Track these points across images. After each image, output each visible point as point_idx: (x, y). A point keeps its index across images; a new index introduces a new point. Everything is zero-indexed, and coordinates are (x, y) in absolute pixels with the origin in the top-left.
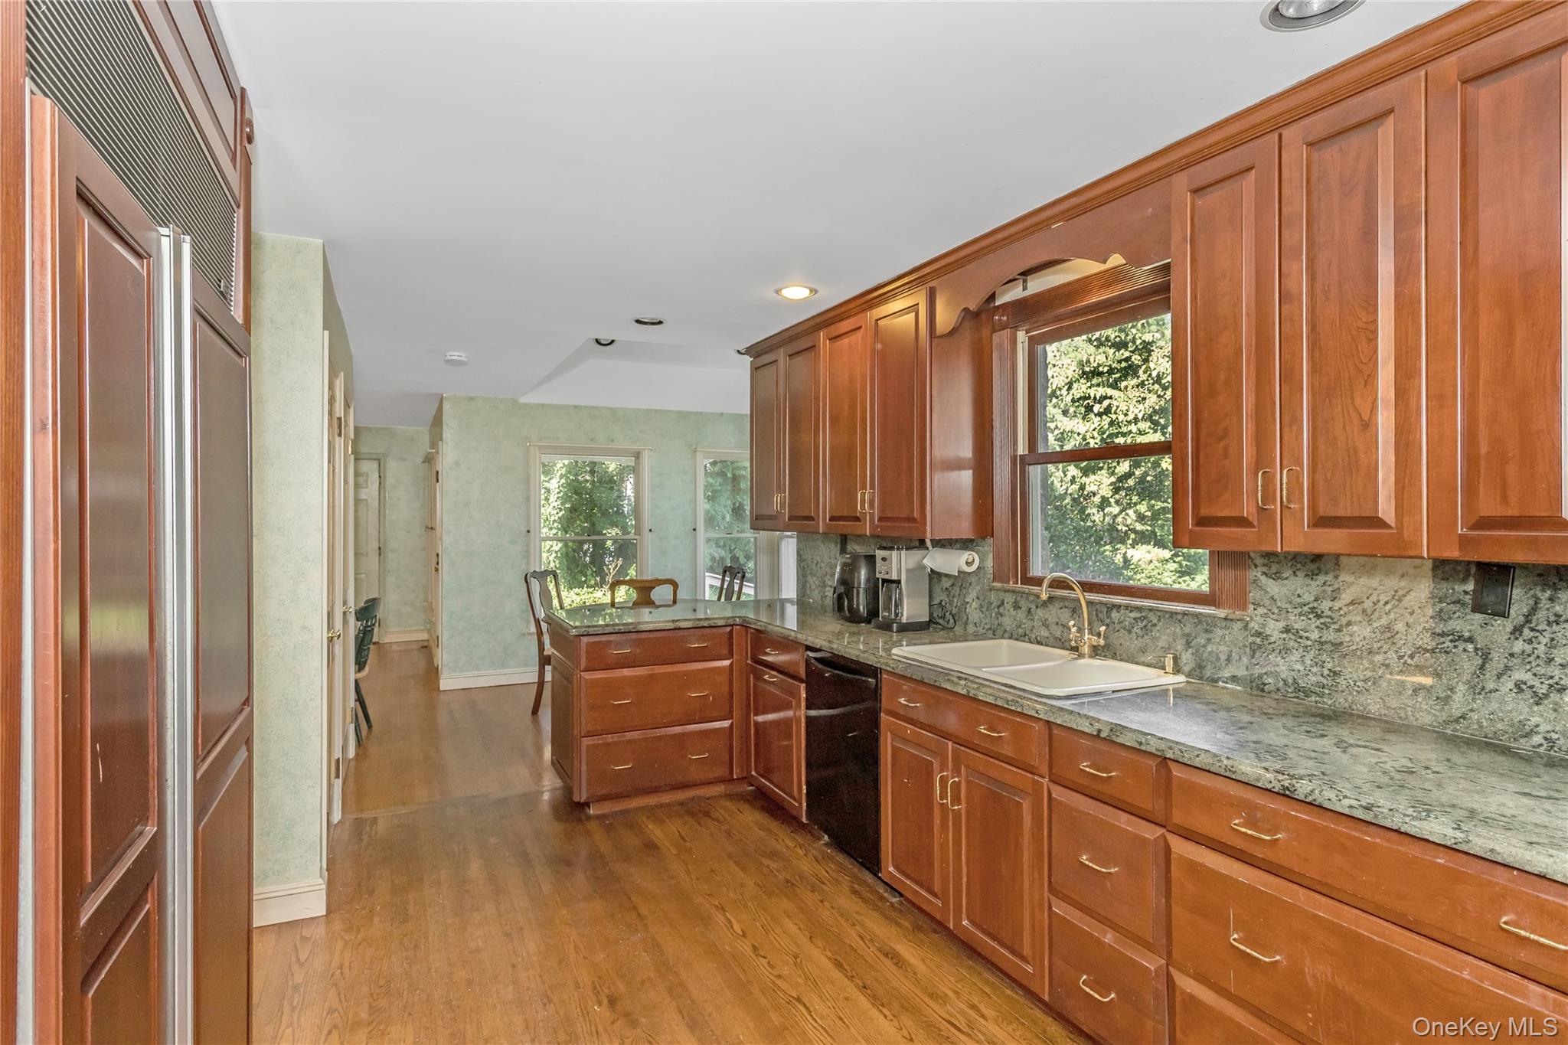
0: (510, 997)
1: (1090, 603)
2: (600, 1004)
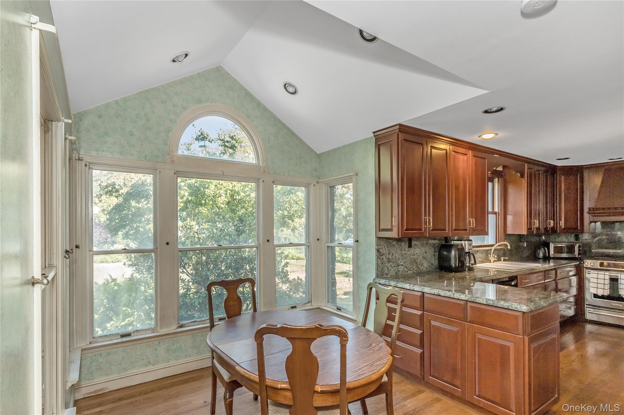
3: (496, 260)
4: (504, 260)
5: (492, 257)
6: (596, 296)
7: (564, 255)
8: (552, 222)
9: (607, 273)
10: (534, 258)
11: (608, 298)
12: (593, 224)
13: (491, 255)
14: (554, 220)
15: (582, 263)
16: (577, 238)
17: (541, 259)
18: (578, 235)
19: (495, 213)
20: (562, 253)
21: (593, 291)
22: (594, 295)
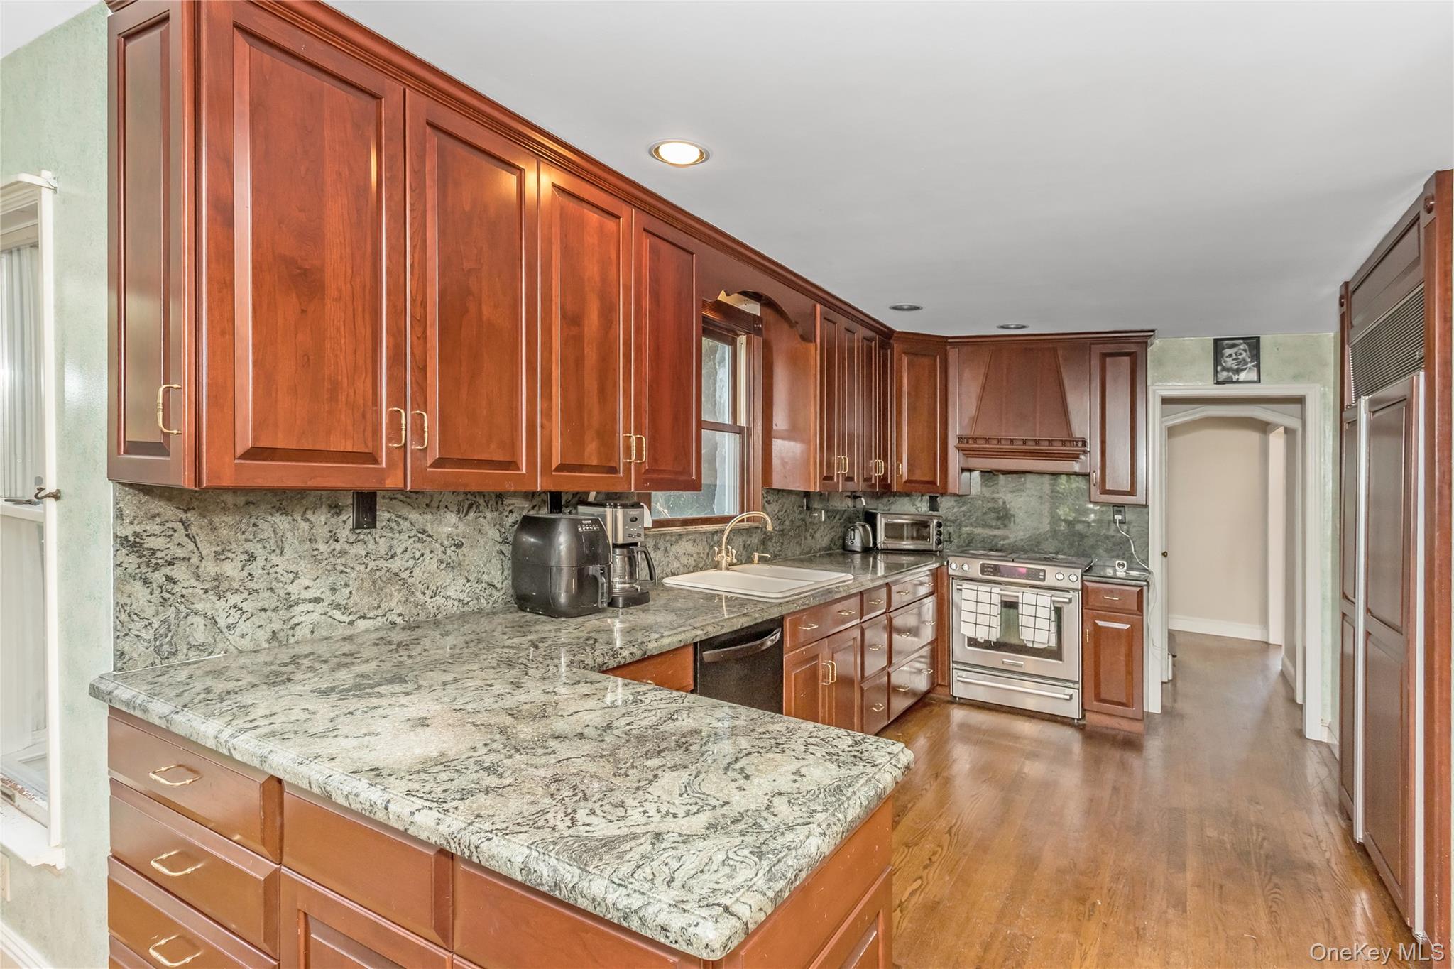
0: (1175, 953)
1: (722, 532)
2: (1094, 904)
3: (735, 561)
4: (763, 560)
5: (724, 553)
6: (973, 642)
7: (907, 545)
8: (881, 464)
9: (996, 590)
10: (840, 553)
11: (999, 646)
12: (966, 474)
13: (720, 546)
14: (885, 460)
15: (945, 564)
16: (934, 506)
17: (857, 552)
18: (937, 497)
19: (740, 431)
20: (901, 538)
21: (968, 630)
22: (970, 639)
